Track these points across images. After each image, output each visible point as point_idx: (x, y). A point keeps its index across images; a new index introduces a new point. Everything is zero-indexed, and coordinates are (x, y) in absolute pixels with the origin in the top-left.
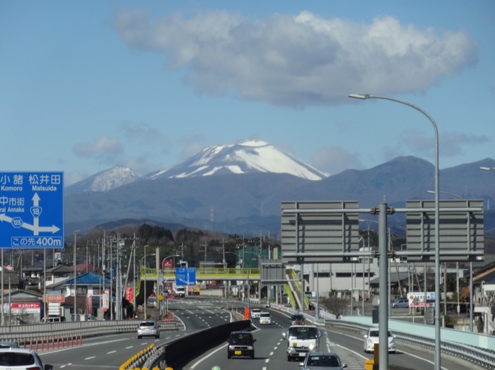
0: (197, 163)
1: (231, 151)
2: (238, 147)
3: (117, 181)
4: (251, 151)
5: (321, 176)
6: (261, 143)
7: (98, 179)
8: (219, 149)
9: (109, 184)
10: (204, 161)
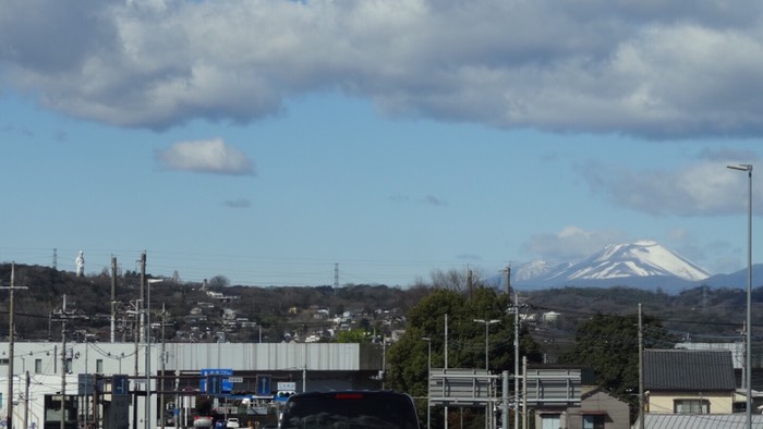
0: (600, 259)
1: (627, 249)
2: (633, 246)
3: (535, 272)
4: (643, 249)
5: (706, 274)
6: (652, 243)
7: (520, 270)
8: (618, 247)
9: (529, 274)
10: (606, 257)
